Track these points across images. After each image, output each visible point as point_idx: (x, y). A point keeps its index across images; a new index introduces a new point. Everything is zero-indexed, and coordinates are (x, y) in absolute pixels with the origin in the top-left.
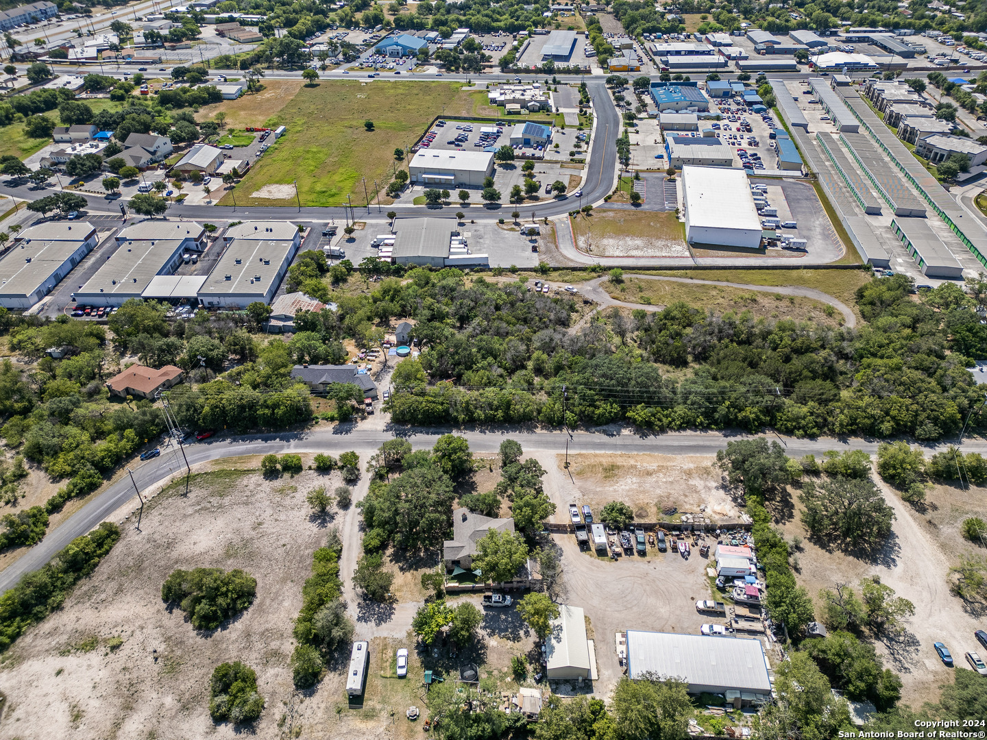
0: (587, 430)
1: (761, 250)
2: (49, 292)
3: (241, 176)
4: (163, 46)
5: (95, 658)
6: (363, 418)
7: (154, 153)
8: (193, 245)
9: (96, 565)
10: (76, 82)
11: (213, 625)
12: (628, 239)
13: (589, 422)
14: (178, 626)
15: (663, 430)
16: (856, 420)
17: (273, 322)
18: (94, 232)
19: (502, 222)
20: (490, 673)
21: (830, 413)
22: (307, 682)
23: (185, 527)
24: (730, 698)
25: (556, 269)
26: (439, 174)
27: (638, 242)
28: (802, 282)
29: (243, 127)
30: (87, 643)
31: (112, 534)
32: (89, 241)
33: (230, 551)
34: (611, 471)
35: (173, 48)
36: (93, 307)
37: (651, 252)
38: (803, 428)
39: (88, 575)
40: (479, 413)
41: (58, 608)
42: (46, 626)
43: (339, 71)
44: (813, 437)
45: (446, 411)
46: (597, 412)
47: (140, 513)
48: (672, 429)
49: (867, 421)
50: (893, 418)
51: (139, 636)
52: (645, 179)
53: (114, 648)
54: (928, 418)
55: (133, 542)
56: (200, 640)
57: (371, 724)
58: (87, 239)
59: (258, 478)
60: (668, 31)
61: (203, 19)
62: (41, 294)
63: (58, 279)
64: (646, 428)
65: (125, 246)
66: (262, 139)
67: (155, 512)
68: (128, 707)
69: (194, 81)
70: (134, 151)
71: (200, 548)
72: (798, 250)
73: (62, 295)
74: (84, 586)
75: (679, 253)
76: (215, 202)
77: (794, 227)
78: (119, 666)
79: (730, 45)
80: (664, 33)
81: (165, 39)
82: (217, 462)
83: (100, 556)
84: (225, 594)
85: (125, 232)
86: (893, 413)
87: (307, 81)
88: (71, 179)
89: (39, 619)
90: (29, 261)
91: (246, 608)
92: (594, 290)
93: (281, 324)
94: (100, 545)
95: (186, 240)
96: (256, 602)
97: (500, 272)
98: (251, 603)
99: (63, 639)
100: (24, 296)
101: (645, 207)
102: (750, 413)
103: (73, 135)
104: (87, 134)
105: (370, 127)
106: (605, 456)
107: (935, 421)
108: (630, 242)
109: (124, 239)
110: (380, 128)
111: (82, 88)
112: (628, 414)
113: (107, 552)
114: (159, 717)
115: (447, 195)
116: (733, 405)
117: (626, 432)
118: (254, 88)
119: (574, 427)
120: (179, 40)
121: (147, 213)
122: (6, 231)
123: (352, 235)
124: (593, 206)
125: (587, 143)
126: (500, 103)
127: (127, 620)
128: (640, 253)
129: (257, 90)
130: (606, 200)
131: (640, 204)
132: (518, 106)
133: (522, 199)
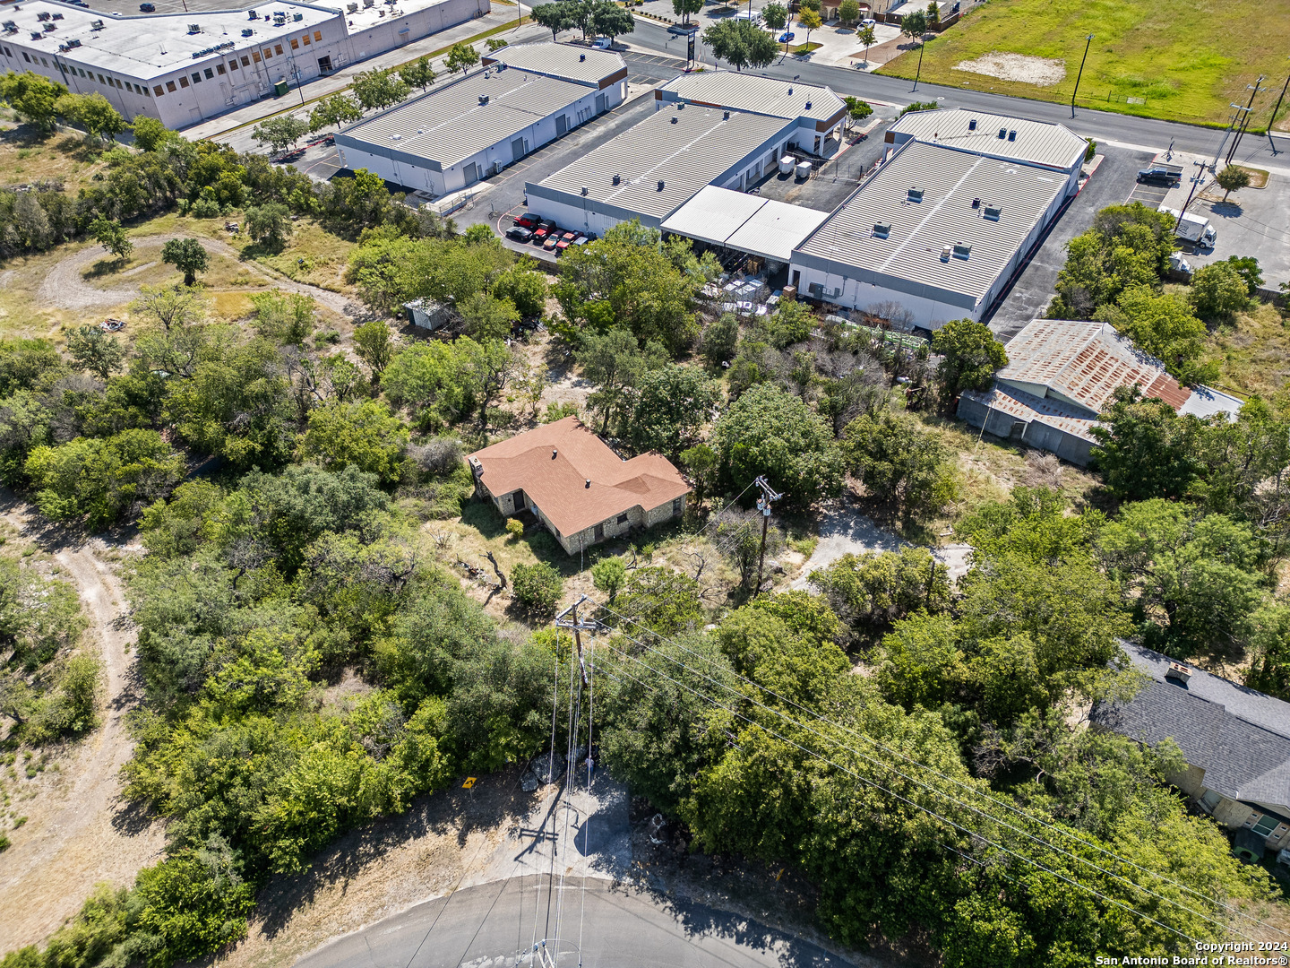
2: (491, 175)
3: (940, 29)
8: (808, 137)
17: (1002, 403)
18: (622, 74)
32: (607, 91)
36: (553, 228)
58: (602, 82)
62: (474, 174)
63: (521, 151)
65: (670, 110)
73: (507, 192)
76: (873, 66)
85: (681, 85)
90: (484, 101)
93: (1027, 414)
95: (800, 122)
100: (436, 166)
109: (673, 97)
121: (737, 59)
122: (480, 47)
123: (1235, 197)
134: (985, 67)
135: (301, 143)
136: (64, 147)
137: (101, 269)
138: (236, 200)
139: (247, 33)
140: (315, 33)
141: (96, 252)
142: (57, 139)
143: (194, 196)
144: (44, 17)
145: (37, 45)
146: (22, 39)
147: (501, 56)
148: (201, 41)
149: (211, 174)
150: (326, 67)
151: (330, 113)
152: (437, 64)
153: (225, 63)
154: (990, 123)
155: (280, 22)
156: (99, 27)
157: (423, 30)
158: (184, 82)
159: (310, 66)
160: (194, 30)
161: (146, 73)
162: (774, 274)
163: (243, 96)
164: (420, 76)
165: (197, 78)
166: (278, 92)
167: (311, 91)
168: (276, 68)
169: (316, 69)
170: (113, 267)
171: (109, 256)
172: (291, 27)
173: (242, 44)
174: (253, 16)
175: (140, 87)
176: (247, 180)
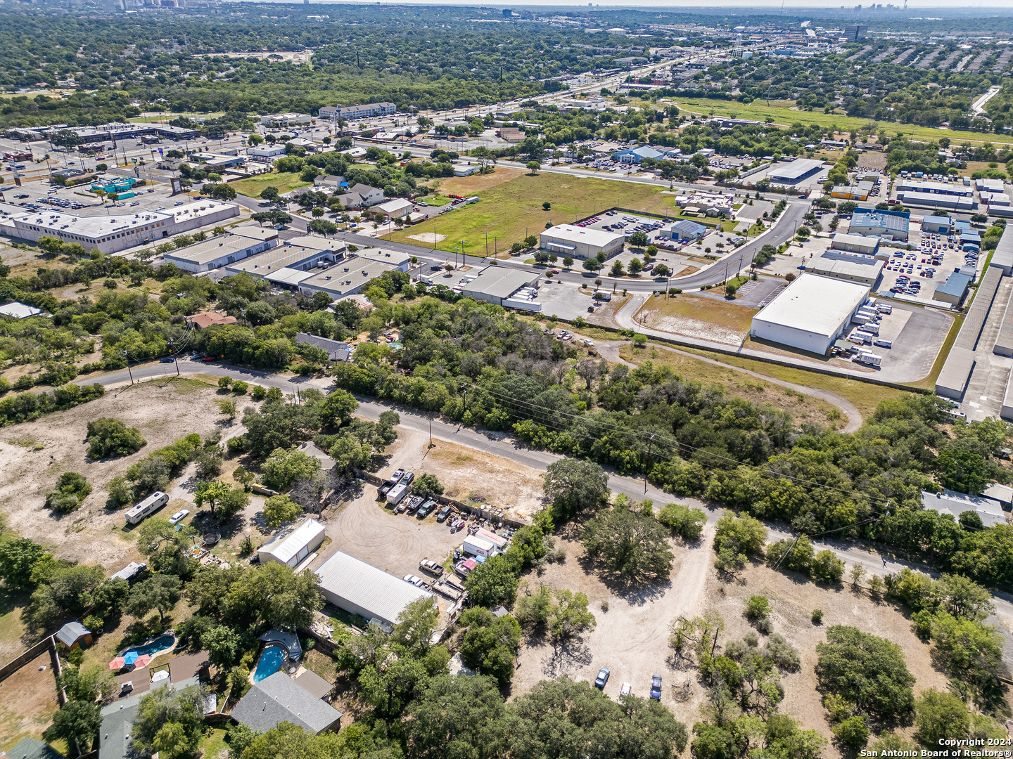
0: (477, 431)
1: (825, 357)
2: (219, 267)
3: (413, 224)
4: (446, 138)
5: (23, 450)
6: (319, 377)
7: (365, 200)
8: (331, 256)
9: (73, 406)
10: (363, 151)
11: (96, 456)
12: (691, 321)
13: (480, 424)
14: (80, 451)
15: (540, 447)
16: (733, 491)
18: (276, 237)
19: (585, 287)
20: (226, 546)
21: (708, 477)
22: (115, 504)
23: (141, 402)
24: (373, 623)
25: (591, 326)
26: (563, 244)
27: (699, 325)
28: (836, 390)
29: (447, 194)
30: (27, 442)
31: (99, 392)
32: (268, 242)
33: (152, 423)
34: (461, 460)
35: (453, 140)
37: (703, 335)
38: (673, 483)
39: (64, 410)
40: (396, 393)
41: (33, 420)
42: (18, 427)
43: (567, 168)
44: (680, 494)
45: (372, 384)
46: (489, 415)
47: (124, 389)
48: (549, 449)
49: (742, 495)
50: (772, 498)
51: (55, 449)
52: (762, 281)
53: (38, 449)
54: (814, 511)
55: (107, 401)
56: (83, 463)
57: (125, 543)
58: (267, 240)
59: (213, 391)
60: (933, 171)
61: (493, 123)
62: (211, 266)
63: (231, 260)
64: (525, 441)
65: (287, 248)
66: (455, 203)
67: (134, 390)
68: (12, 482)
69: (443, 160)
70: (354, 196)
72: (871, 365)
73: (222, 272)
74: (57, 414)
75: (733, 340)
76: (378, 236)
77: (888, 347)
78: (29, 459)
79: (1001, 192)
80: (928, 173)
81: (451, 133)
82: (200, 376)
83: (80, 402)
84: (113, 438)
85: (293, 241)
86: (775, 494)
87: (530, 171)
88: (300, 207)
89: (18, 422)
90: (221, 245)
91: (125, 456)
92: (611, 349)
95: (327, 251)
96: (135, 454)
97: (542, 318)
98: (130, 454)
99: (18, 436)
100: (197, 263)
101: (737, 302)
102: (627, 454)
103: (326, 181)
104: (335, 183)
105: (547, 207)
106: (467, 449)
107: (820, 517)
108: (690, 323)
109: (289, 244)
110: (556, 209)
111: (363, 157)
112: (514, 425)
113: (86, 402)
114: (21, 492)
115: (554, 260)
116: (611, 442)
117: (507, 440)
118: (485, 171)
119: (468, 425)
120: (460, 135)
121: (321, 232)
122: (227, 229)
123: (451, 272)
124: (684, 291)
125: (737, 246)
126: (683, 206)
127: (58, 439)
128: (691, 333)
129: (486, 173)
130: (703, 289)
131: (734, 298)
132: (697, 209)
133: (623, 274)
134: (418, 237)
135: (152, 258)
136: (62, 260)
137: (81, 291)
138: (127, 273)
139: (134, 223)
140: (163, 222)
141: (80, 286)
142: (59, 257)
143: (112, 272)
144: (52, 217)
145: (51, 227)
146: (45, 225)
147: (232, 231)
148: (115, 226)
149: (119, 265)
150: (165, 234)
151: (164, 249)
152: (209, 235)
153: (124, 233)
154: (384, 252)
155: (148, 219)
156: (75, 220)
157: (209, 221)
158: (109, 239)
159: (158, 232)
160: (113, 221)
161: (95, 235)
162: (295, 288)
163: (131, 244)
164: (201, 238)
165: (113, 238)
166: (145, 243)
167: (158, 243)
168: (145, 235)
169: (161, 235)
170: (86, 290)
171: (84, 287)
172: (152, 221)
173: (132, 226)
174: (137, 216)
175: (92, 241)
176: (131, 267)
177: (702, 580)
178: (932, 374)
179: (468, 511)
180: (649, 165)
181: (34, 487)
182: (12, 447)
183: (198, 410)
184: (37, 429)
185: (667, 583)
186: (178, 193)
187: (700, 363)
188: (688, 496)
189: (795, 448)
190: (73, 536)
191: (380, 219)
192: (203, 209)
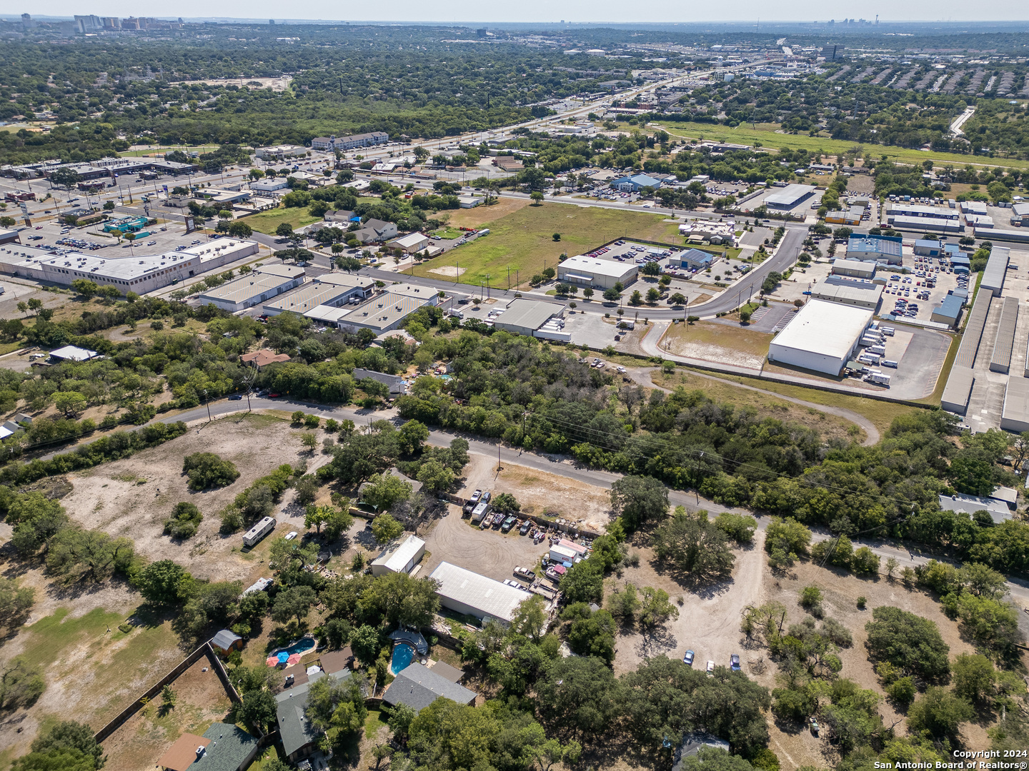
0: (537, 454)
1: (840, 377)
2: (253, 305)
3: (431, 258)
4: (444, 168)
5: (127, 485)
6: (381, 409)
7: (380, 234)
8: (361, 292)
9: (162, 443)
10: (365, 184)
11: (198, 487)
12: (711, 347)
13: (541, 447)
14: (181, 484)
15: (598, 467)
16: (776, 500)
18: (303, 274)
19: (607, 316)
20: (338, 562)
21: (752, 489)
22: (228, 529)
23: (223, 438)
24: (485, 621)
25: (621, 354)
26: (580, 275)
27: (719, 351)
28: (853, 408)
29: (458, 227)
30: (128, 477)
31: (182, 429)
32: (297, 280)
33: (239, 456)
34: (530, 481)
35: (451, 170)
37: (725, 360)
38: (722, 495)
39: (154, 446)
40: (459, 422)
41: (127, 457)
42: (115, 464)
43: (569, 197)
44: (729, 505)
45: (436, 414)
46: (548, 440)
47: (204, 425)
48: (606, 469)
49: (785, 503)
50: (811, 505)
51: (157, 482)
52: (773, 307)
53: (141, 483)
54: (849, 514)
55: (191, 437)
56: (187, 493)
57: (246, 562)
58: (295, 277)
59: (287, 425)
60: (919, 195)
61: (488, 152)
62: (246, 305)
63: (264, 298)
64: (584, 461)
65: (317, 285)
66: (467, 236)
67: (213, 427)
68: (125, 513)
69: (447, 192)
70: (368, 231)
71: (221, 451)
72: (881, 384)
73: (259, 310)
74: (148, 451)
75: (754, 364)
76: (400, 271)
77: (894, 367)
78: (136, 493)
79: (984, 214)
80: (915, 196)
81: (449, 163)
82: (270, 411)
83: (167, 439)
84: (213, 471)
85: (321, 278)
86: (813, 501)
87: (534, 201)
88: (316, 243)
89: (114, 459)
90: (252, 283)
91: (224, 486)
92: (643, 375)
94: (170, 432)
95: (357, 288)
96: (232, 485)
97: (574, 347)
98: (228, 484)
99: (118, 472)
100: (234, 303)
101: (751, 327)
102: (678, 471)
103: (337, 216)
104: (346, 218)
105: (557, 238)
106: (533, 471)
107: (854, 519)
108: (711, 349)
109: (318, 281)
110: (566, 240)
111: (366, 189)
112: (572, 448)
113: (172, 438)
114: (137, 522)
115: (575, 291)
116: (663, 460)
117: (566, 462)
118: (489, 202)
119: (528, 449)
120: (459, 165)
121: (346, 268)
122: (252, 266)
123: (479, 305)
124: (701, 319)
125: (744, 273)
126: (688, 234)
127: (157, 473)
128: (713, 358)
129: (491, 204)
130: (718, 316)
131: (748, 324)
132: (701, 237)
133: (640, 304)
134: (438, 271)
135: (186, 299)
136: (98, 302)
137: (127, 332)
138: (167, 314)
139: (163, 264)
140: (189, 263)
141: (126, 327)
142: (93, 300)
143: (153, 313)
144: (79, 260)
145: (80, 269)
146: (74, 267)
147: (259, 269)
148: (146, 267)
149: (159, 307)
150: (192, 274)
151: (196, 289)
152: (236, 272)
153: (156, 274)
154: (413, 287)
155: (175, 260)
156: (103, 263)
157: (231, 260)
158: (141, 280)
159: (185, 273)
160: (142, 263)
161: (128, 277)
162: (333, 325)
163: (161, 285)
164: (229, 276)
165: (146, 279)
166: (174, 283)
167: (187, 282)
168: (173, 274)
169: (188, 275)
170: (131, 332)
171: (129, 329)
172: (179, 261)
173: (161, 267)
174: (164, 257)
175: (126, 283)
176: (171, 308)
177: (760, 576)
178: (936, 390)
179: (546, 525)
180: (647, 193)
181: (148, 517)
182: (115, 482)
183: (278, 443)
184: (134, 464)
185: (730, 580)
186: (192, 231)
187: (727, 386)
188: (737, 506)
189: (826, 461)
190: (198, 558)
191: (399, 254)
192: (224, 248)
